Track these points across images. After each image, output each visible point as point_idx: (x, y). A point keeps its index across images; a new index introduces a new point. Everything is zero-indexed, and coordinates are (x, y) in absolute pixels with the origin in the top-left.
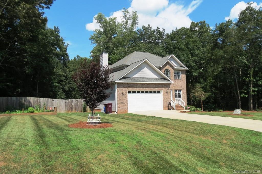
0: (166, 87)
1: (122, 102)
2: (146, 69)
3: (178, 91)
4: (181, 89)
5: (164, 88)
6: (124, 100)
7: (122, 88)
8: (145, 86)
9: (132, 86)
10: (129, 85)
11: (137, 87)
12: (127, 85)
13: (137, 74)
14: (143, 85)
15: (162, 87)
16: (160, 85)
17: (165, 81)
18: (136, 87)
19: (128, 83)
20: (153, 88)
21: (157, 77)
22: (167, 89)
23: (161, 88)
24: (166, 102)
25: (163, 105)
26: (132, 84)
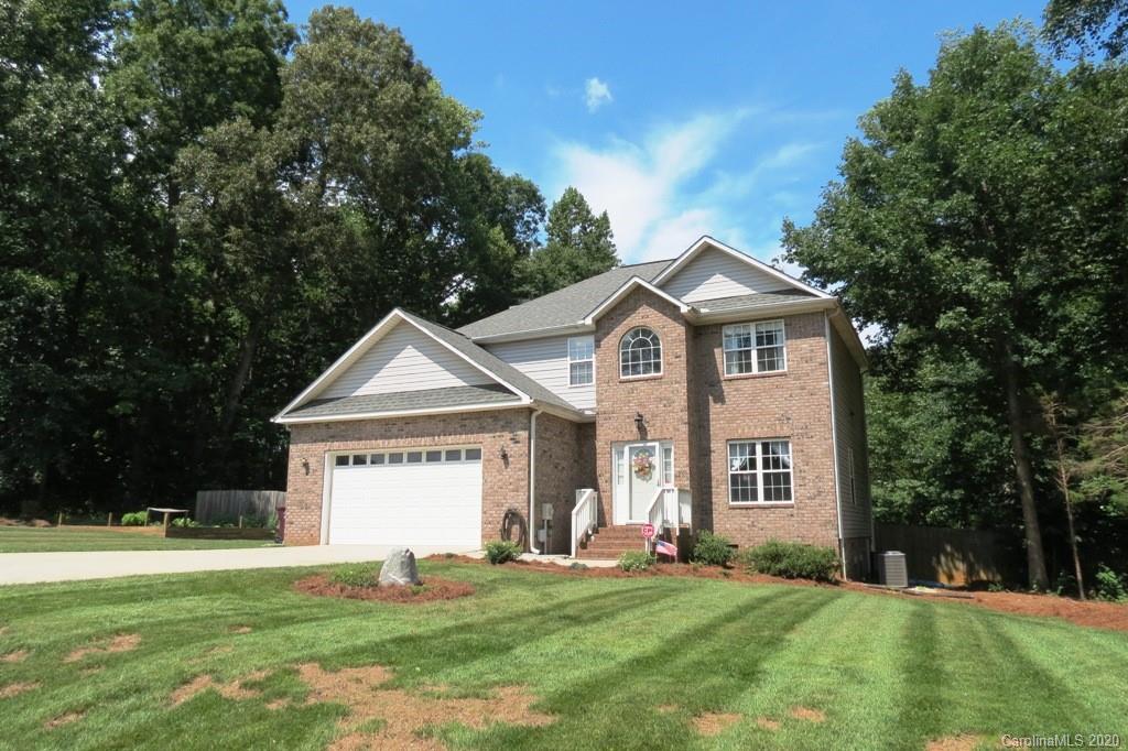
0: (503, 428)
1: (301, 502)
2: (410, 351)
3: (759, 448)
4: (786, 431)
5: (490, 431)
6: (310, 491)
7: (306, 446)
8: (395, 430)
9: (343, 436)
10: (332, 432)
11: (364, 436)
12: (324, 431)
13: (371, 382)
14: (388, 428)
15: (482, 430)
16: (467, 422)
17: (495, 395)
18: (357, 436)
19: (328, 425)
20: (434, 436)
21: (459, 383)
22: (508, 435)
23: (472, 433)
24: (499, 505)
25: (484, 523)
26: (343, 427)
